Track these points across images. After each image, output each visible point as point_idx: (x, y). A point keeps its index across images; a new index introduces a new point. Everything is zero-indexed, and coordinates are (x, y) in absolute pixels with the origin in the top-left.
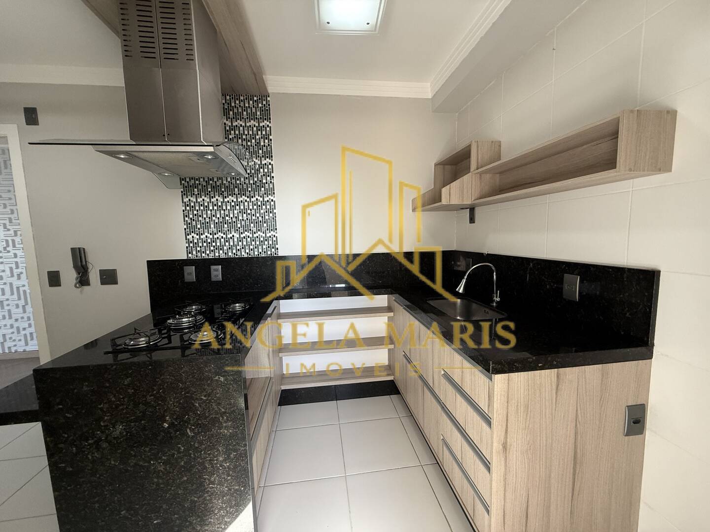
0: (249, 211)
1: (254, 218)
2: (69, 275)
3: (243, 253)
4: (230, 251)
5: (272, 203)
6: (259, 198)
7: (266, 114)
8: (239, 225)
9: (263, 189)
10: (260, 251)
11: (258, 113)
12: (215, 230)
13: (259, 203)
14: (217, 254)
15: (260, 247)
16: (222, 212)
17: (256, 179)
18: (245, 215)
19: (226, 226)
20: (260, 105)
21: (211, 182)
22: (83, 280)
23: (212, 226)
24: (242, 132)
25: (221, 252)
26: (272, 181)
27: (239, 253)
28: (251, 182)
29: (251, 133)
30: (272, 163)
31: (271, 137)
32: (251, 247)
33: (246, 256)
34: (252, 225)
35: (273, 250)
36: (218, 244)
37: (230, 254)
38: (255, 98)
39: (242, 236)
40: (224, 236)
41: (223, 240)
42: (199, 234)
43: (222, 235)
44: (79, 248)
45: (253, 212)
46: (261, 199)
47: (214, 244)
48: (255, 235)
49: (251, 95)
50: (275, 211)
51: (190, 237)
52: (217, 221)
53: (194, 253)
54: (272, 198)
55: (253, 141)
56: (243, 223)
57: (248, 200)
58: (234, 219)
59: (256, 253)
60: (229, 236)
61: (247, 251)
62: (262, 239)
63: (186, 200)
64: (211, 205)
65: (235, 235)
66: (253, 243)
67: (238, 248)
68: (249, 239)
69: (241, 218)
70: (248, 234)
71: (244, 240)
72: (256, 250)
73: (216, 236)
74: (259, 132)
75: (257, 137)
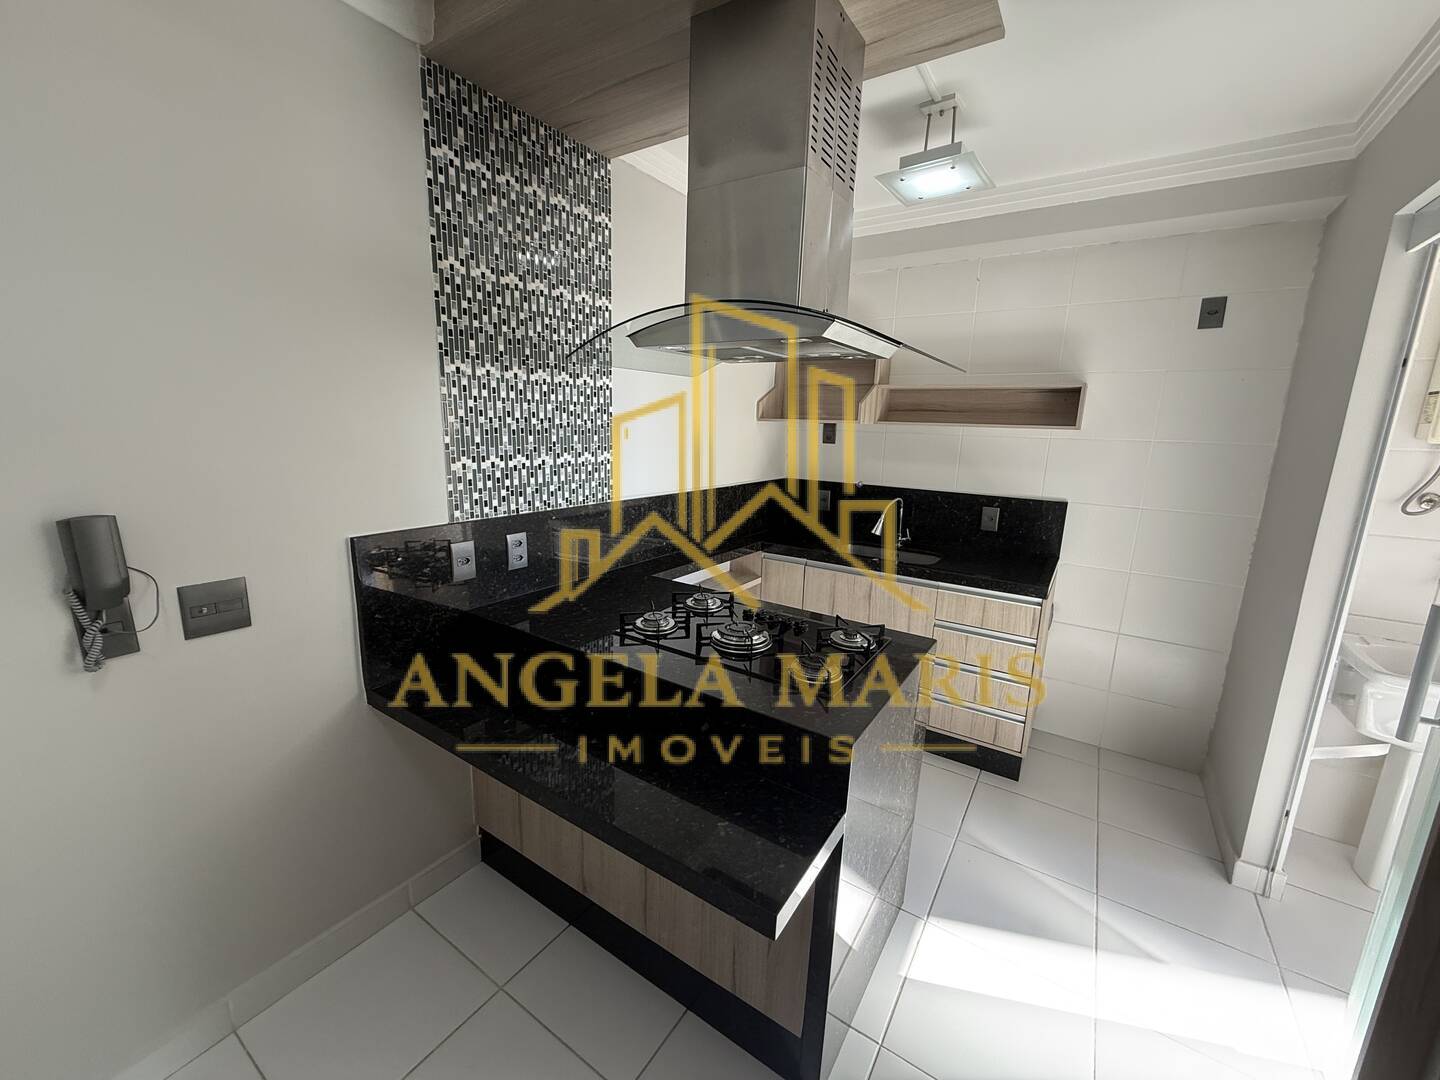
0: (572, 408)
3: (560, 501)
4: (537, 496)
5: (607, 393)
8: (554, 438)
9: (594, 361)
10: (587, 493)
13: (588, 391)
14: (513, 507)
15: (587, 485)
16: (525, 405)
17: (584, 337)
18: (565, 416)
19: (531, 438)
21: (505, 328)
23: (505, 439)
25: (521, 499)
26: (609, 348)
27: (552, 501)
29: (579, 230)
30: (610, 307)
32: (574, 486)
33: (564, 506)
34: (576, 438)
35: (606, 490)
36: (516, 482)
39: (559, 462)
40: (528, 463)
41: (524, 472)
42: (479, 459)
43: (524, 460)
45: (578, 409)
47: (507, 482)
48: (580, 460)
50: (611, 410)
51: (457, 467)
52: (514, 427)
53: (467, 506)
54: (608, 382)
55: (583, 251)
56: (561, 432)
57: (571, 381)
58: (546, 424)
59: (580, 499)
60: (536, 464)
61: (567, 495)
62: (590, 468)
63: (450, 368)
64: (503, 386)
65: (547, 459)
66: (577, 477)
67: (552, 488)
68: (569, 469)
69: (557, 421)
70: (569, 458)
71: (563, 470)
72: (580, 491)
73: (511, 464)
74: (593, 236)
75: (589, 245)
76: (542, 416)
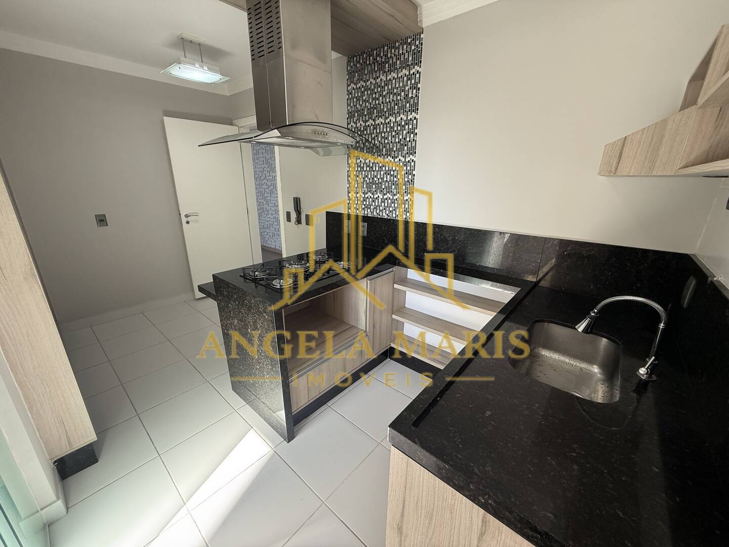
0: (392, 173)
1: (395, 179)
2: (294, 216)
3: (384, 214)
4: (375, 210)
5: (413, 164)
6: (402, 158)
7: (418, 57)
8: (383, 187)
9: (406, 148)
10: (397, 213)
11: (410, 59)
12: (366, 190)
14: (366, 213)
16: (372, 173)
17: (401, 137)
18: (389, 176)
19: (374, 186)
20: (413, 47)
22: (299, 221)
23: (365, 186)
24: (394, 86)
25: (369, 210)
26: (415, 138)
27: (381, 213)
28: (397, 140)
29: (401, 84)
30: (417, 117)
31: (419, 85)
32: (391, 209)
33: (386, 217)
34: (393, 187)
36: (368, 203)
37: (375, 213)
38: (409, 41)
39: (385, 197)
40: (372, 196)
41: (371, 200)
43: (371, 195)
44: (297, 198)
46: (403, 160)
47: (365, 203)
48: (395, 198)
49: (405, 38)
50: (414, 172)
52: (368, 182)
54: (413, 158)
55: (403, 94)
56: (387, 184)
57: (393, 160)
58: (380, 181)
59: (394, 216)
60: (375, 197)
61: (387, 212)
64: (365, 165)
65: (380, 195)
66: (393, 205)
67: (381, 208)
68: (389, 201)
69: (385, 179)
70: (390, 196)
71: (386, 201)
72: (394, 212)
73: (366, 196)
74: (409, 82)
75: (407, 88)
76: (379, 177)
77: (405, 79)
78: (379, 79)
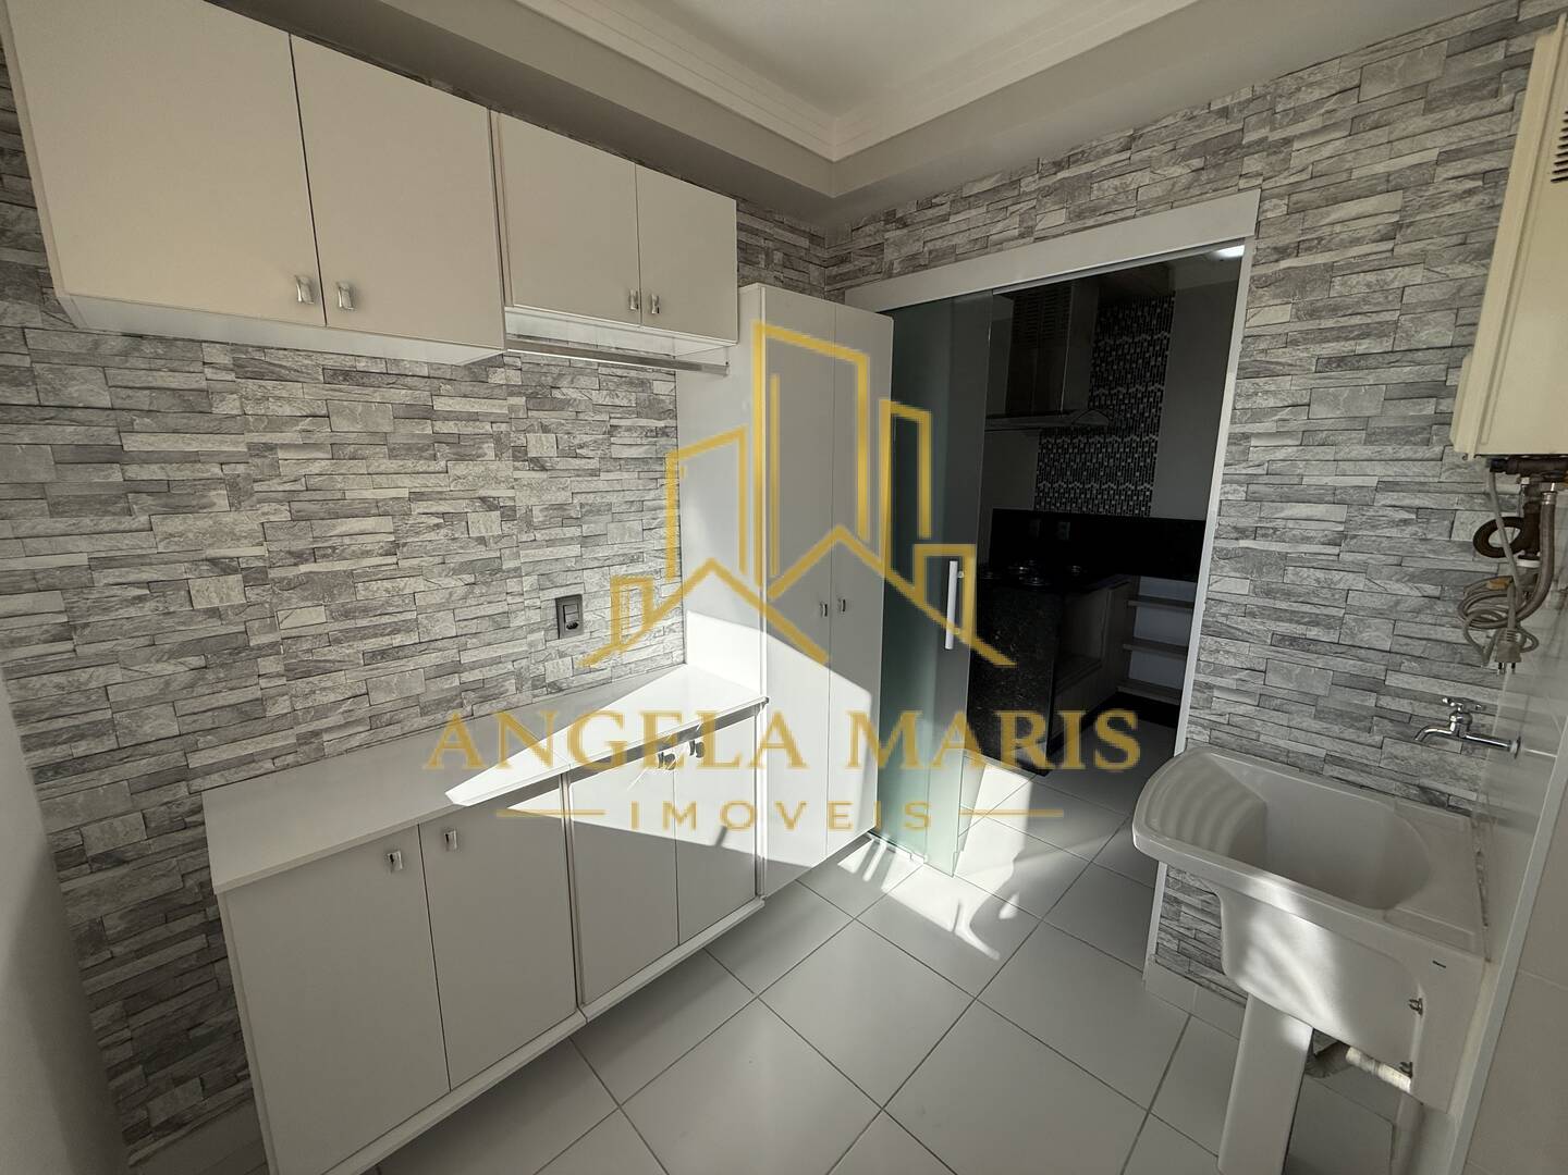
0: (1118, 456)
1: (1123, 464)
3: (1101, 510)
4: (1085, 505)
5: (1153, 444)
6: (1135, 438)
7: (1166, 322)
8: (1102, 473)
9: (1142, 425)
10: (1125, 508)
11: (1154, 323)
12: (1071, 479)
13: (1134, 445)
14: (1068, 508)
15: (1125, 504)
16: (1084, 456)
17: (1135, 412)
18: (1111, 460)
19: (1085, 473)
20: (1158, 310)
23: (1068, 473)
24: (1126, 351)
25: (1074, 505)
26: (1158, 413)
27: (1095, 509)
28: (1128, 416)
29: (1138, 350)
30: (1162, 388)
31: (1167, 353)
32: (1113, 502)
33: (1104, 513)
34: (1119, 474)
35: (1143, 509)
36: (1072, 496)
37: (1084, 509)
38: (1154, 303)
39: (1104, 487)
40: (1081, 486)
41: (1078, 491)
42: (1052, 483)
43: (1079, 484)
45: (1124, 456)
46: (1138, 439)
47: (1067, 495)
48: (1121, 487)
49: (1147, 301)
50: (1155, 455)
51: (1041, 485)
52: (1075, 467)
53: (1043, 504)
54: (1154, 437)
56: (1108, 470)
57: (1120, 440)
58: (1097, 466)
59: (1119, 511)
60: (1086, 487)
61: (1107, 507)
62: (1130, 493)
63: (1044, 441)
65: (1095, 485)
66: (1117, 497)
67: (1096, 502)
68: (1112, 492)
69: (1105, 464)
70: (1112, 485)
71: (1106, 492)
72: (1119, 506)
73: (1070, 486)
74: (1151, 348)
75: (1147, 355)
76: (1094, 461)
77: (1146, 344)
78: (1103, 342)
